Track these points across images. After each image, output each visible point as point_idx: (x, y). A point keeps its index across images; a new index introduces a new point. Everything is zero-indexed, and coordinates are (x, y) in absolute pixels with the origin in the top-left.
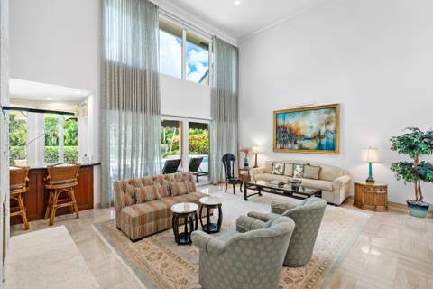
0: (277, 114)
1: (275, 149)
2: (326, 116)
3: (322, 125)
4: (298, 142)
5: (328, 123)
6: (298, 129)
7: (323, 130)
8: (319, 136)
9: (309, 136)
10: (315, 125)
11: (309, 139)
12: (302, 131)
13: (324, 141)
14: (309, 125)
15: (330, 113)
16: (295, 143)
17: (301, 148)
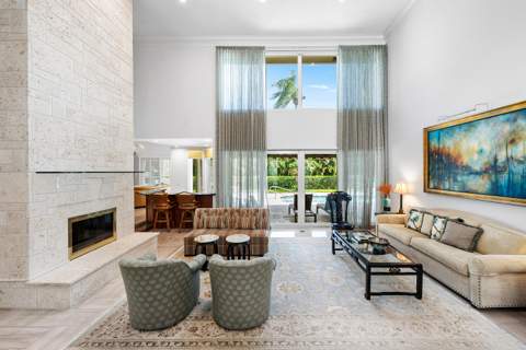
0: (428, 133)
1: (427, 189)
2: (507, 128)
3: (499, 146)
4: (459, 179)
5: (513, 141)
6: (459, 156)
7: (502, 157)
8: (493, 168)
9: (477, 168)
10: (487, 148)
11: (477, 173)
12: (466, 160)
13: (504, 179)
14: (477, 148)
15: (515, 120)
16: (455, 180)
17: (465, 190)
